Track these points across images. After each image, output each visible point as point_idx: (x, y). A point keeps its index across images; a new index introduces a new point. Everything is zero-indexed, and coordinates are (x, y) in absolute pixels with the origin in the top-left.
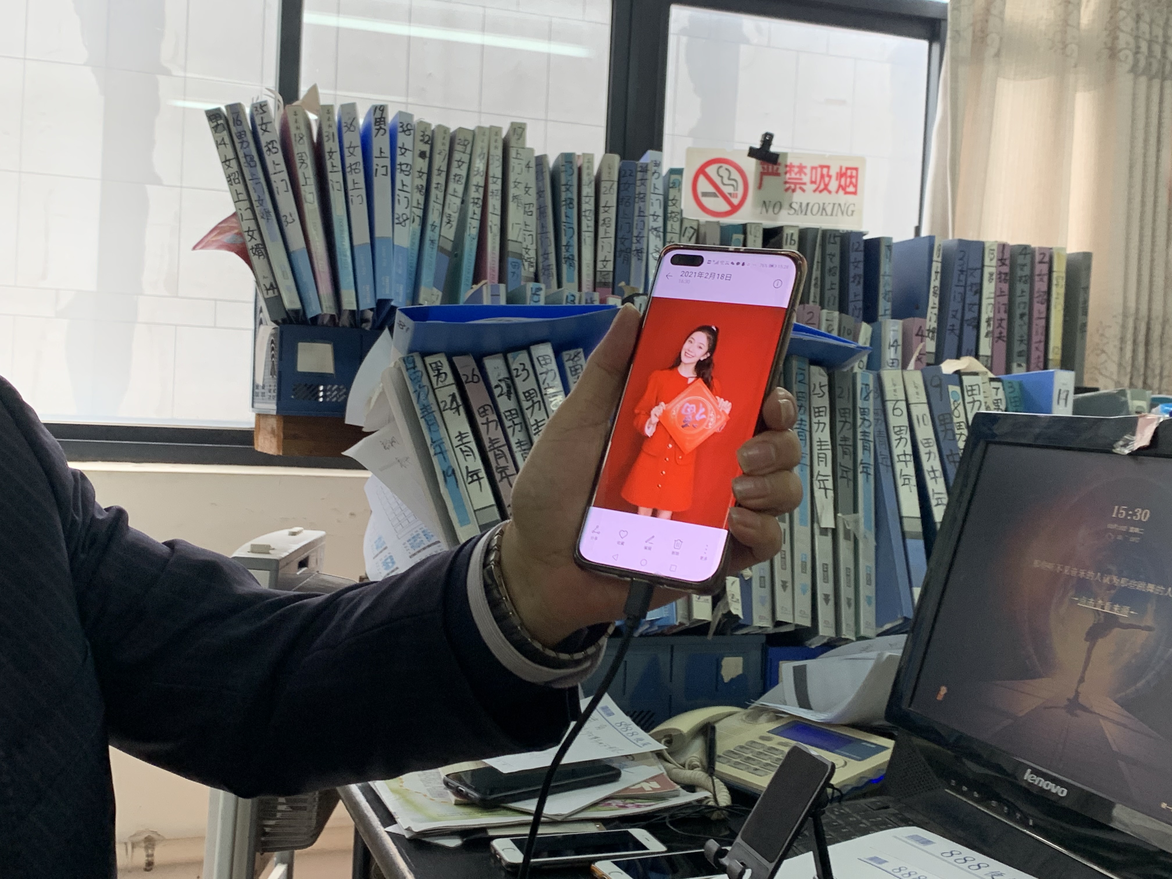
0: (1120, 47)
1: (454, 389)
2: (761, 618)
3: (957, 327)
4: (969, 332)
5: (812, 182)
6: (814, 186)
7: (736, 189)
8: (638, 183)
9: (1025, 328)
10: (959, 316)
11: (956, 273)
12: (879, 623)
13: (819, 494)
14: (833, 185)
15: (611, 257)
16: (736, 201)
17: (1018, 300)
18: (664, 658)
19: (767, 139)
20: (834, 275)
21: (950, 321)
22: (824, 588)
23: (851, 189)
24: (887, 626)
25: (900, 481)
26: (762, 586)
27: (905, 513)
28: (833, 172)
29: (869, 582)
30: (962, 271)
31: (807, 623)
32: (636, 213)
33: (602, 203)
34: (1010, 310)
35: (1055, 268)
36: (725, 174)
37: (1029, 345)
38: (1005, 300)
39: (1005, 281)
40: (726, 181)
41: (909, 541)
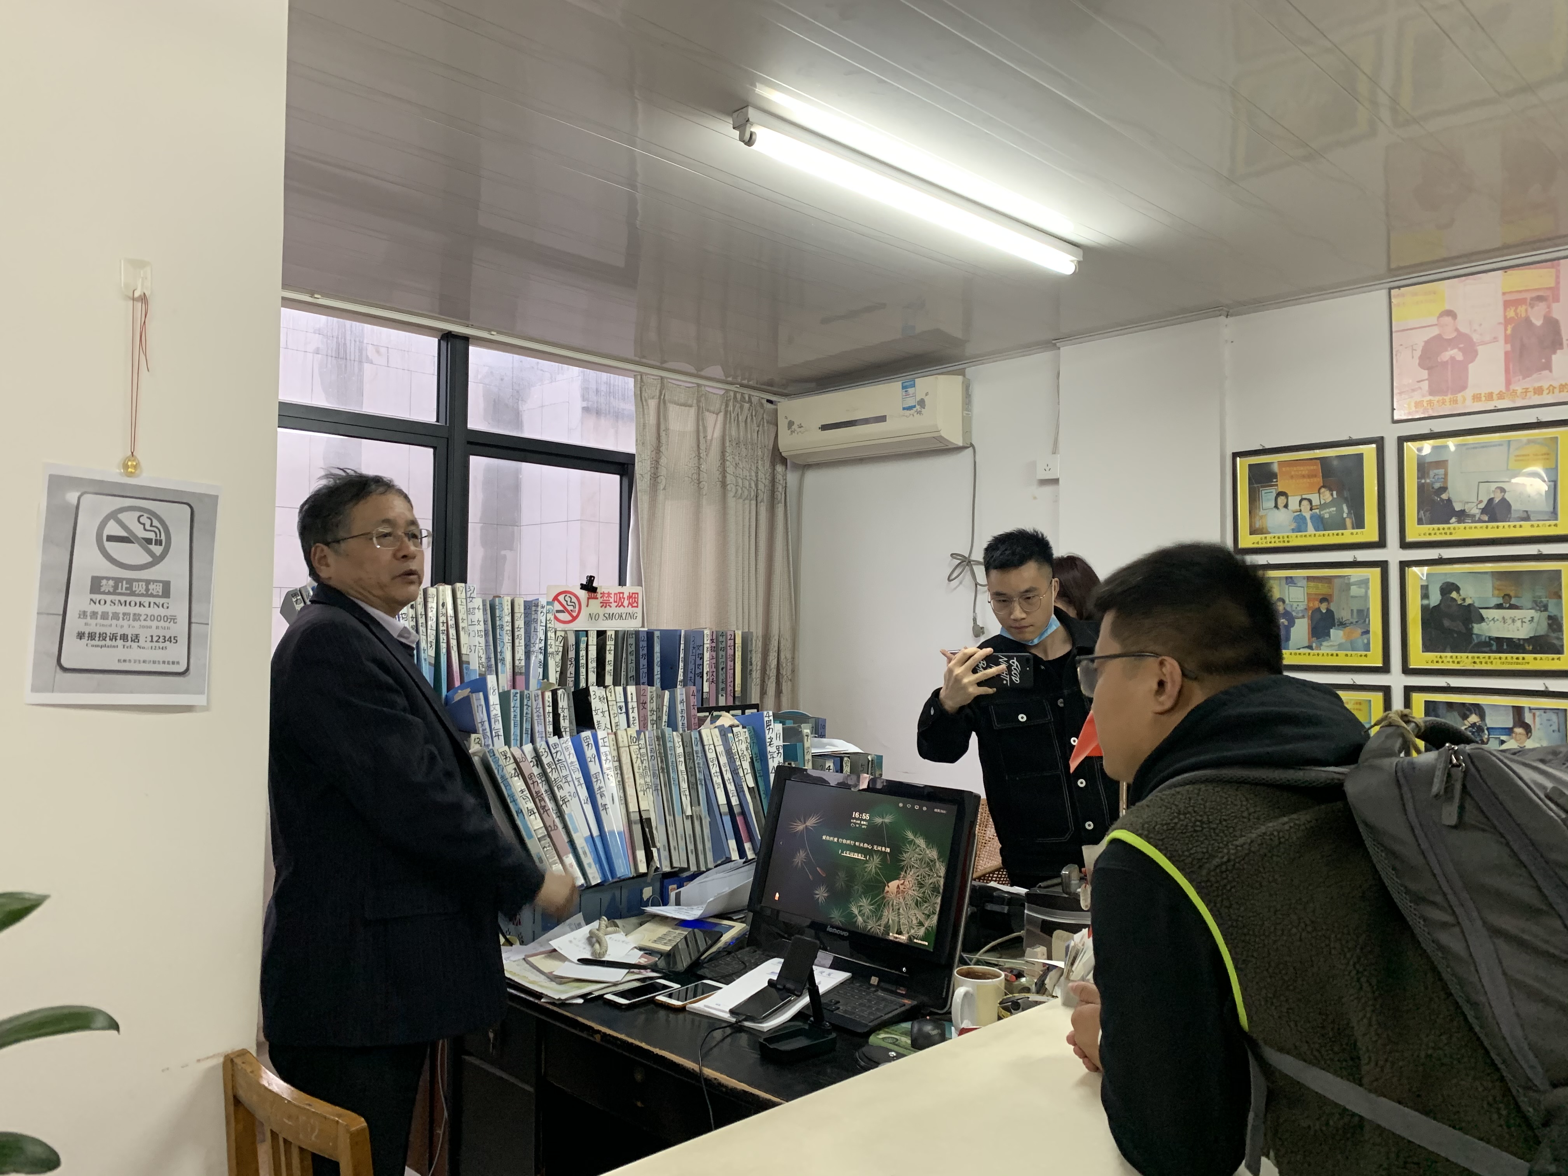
0: (728, 483)
1: (514, 766)
2: (666, 866)
3: (693, 678)
4: (698, 679)
5: (615, 602)
6: (616, 604)
7: (574, 607)
8: (533, 613)
9: (724, 675)
10: (693, 672)
11: (691, 649)
12: (715, 861)
13: (683, 798)
14: (626, 603)
15: (523, 657)
16: (575, 614)
17: (721, 660)
18: (617, 893)
19: (591, 579)
20: (633, 655)
21: (690, 675)
22: (691, 847)
23: (635, 604)
24: (719, 862)
25: (716, 787)
26: (665, 850)
27: (720, 803)
28: (626, 596)
29: (709, 841)
30: (694, 648)
31: (686, 866)
32: (533, 630)
33: (516, 626)
34: (717, 667)
35: (736, 642)
36: (568, 599)
37: (726, 684)
38: (714, 661)
39: (714, 651)
40: (569, 603)
41: (723, 818)
